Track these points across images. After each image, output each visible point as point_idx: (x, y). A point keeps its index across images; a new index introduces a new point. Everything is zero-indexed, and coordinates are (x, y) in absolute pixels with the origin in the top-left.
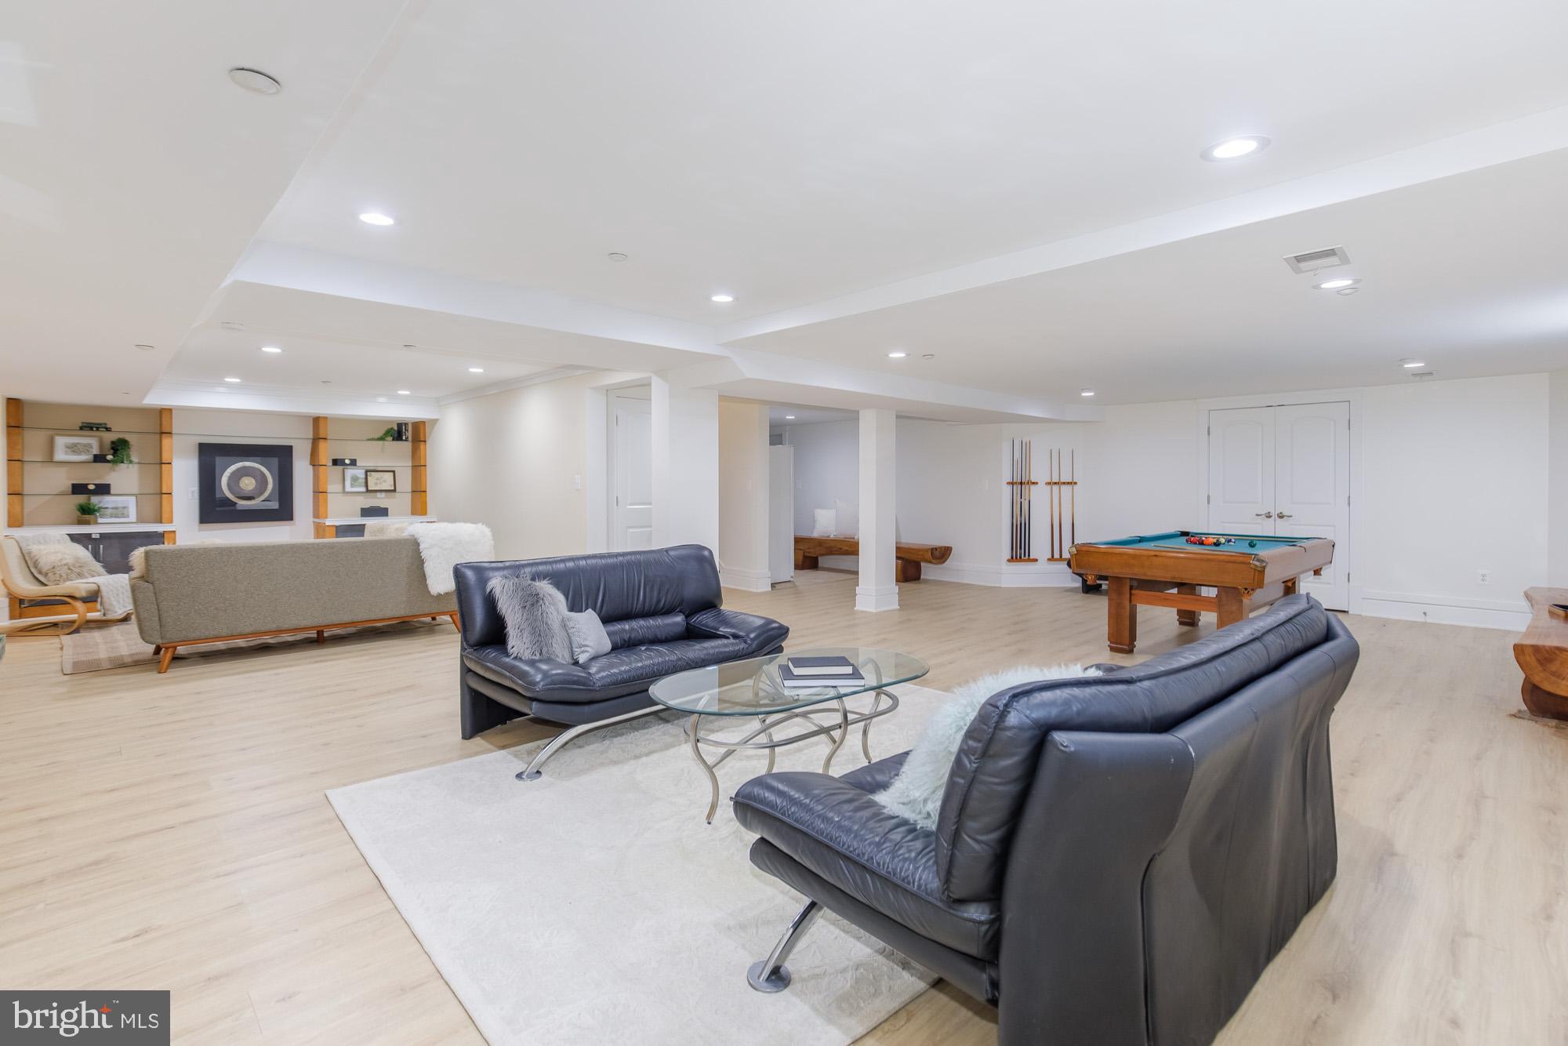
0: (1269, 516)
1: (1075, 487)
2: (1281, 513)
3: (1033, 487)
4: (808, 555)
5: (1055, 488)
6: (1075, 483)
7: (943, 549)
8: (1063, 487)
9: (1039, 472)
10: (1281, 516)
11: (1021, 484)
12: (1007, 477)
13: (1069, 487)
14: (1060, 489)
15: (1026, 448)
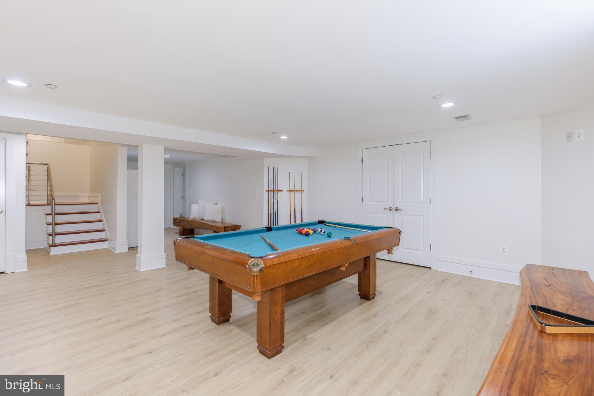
0: (391, 209)
1: (303, 193)
2: (397, 208)
3: (280, 193)
4: (185, 228)
5: (292, 193)
6: (304, 191)
7: (236, 226)
8: (297, 193)
9: (283, 184)
10: (396, 210)
11: (273, 191)
12: (266, 188)
13: (300, 193)
14: (294, 194)
15: (275, 172)
